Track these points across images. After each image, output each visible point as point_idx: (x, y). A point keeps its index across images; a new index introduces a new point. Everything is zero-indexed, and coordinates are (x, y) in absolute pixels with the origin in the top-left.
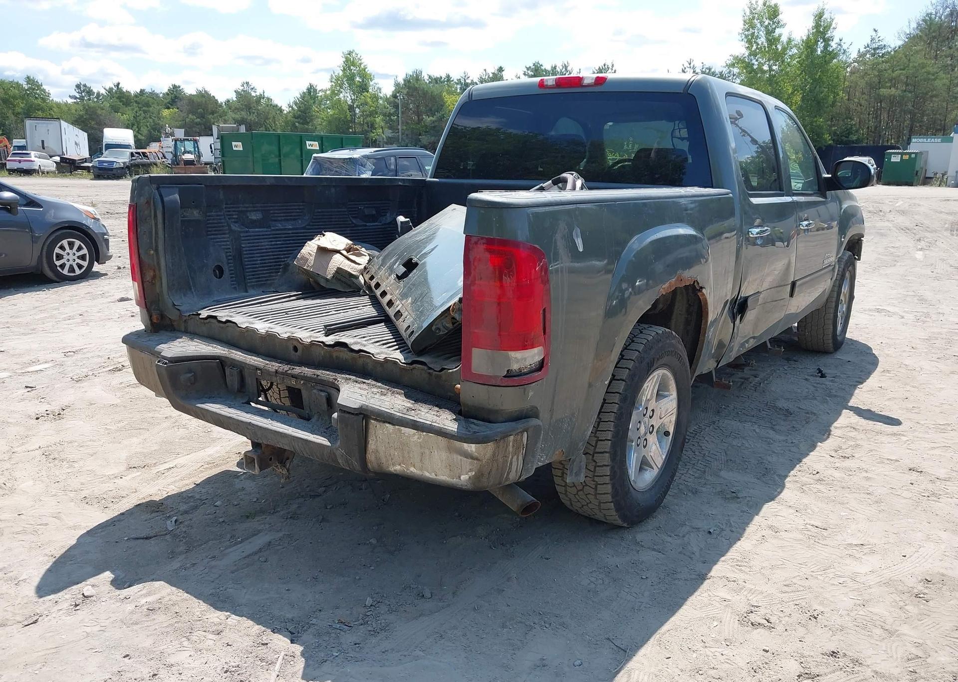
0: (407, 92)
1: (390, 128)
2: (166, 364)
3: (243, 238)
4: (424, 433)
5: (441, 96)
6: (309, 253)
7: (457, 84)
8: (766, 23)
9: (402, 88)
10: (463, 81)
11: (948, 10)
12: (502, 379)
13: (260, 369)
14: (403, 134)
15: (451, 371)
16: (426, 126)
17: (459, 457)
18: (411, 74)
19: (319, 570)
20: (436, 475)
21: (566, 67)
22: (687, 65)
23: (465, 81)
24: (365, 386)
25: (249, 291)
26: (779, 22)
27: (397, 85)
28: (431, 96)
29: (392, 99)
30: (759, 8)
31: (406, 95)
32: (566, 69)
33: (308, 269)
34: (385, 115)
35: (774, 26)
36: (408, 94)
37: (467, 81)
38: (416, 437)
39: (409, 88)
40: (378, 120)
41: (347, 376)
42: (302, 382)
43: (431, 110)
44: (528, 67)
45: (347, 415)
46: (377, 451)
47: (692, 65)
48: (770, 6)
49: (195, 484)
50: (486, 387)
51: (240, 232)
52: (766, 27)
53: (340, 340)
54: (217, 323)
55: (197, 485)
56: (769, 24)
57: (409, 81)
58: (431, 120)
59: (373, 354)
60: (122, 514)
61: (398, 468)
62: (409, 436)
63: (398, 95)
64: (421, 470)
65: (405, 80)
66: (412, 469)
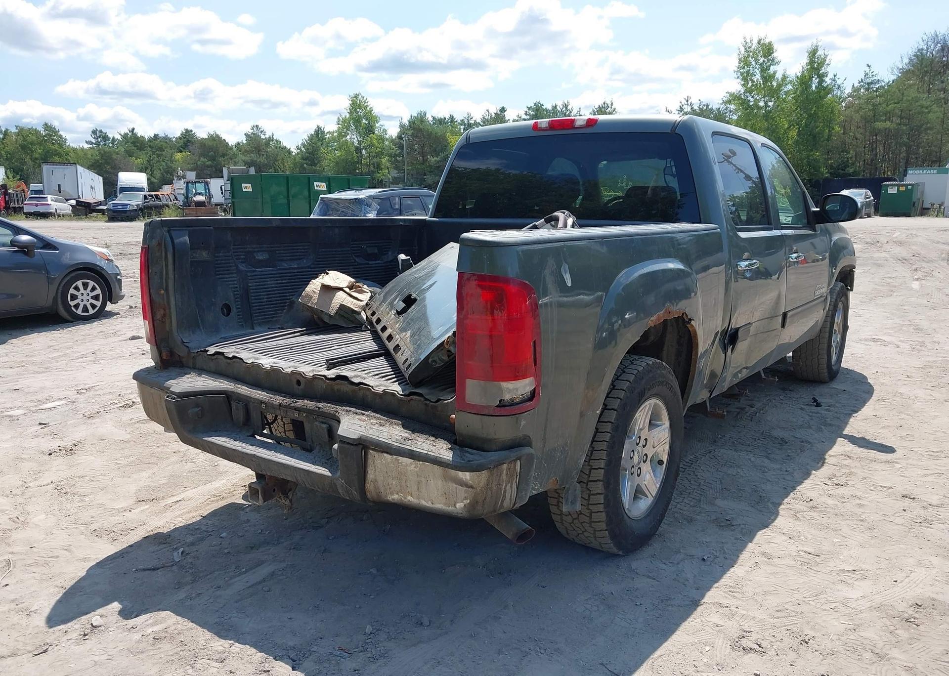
0: (412, 133)
1: (396, 168)
2: (174, 398)
3: (250, 278)
4: (421, 462)
5: (445, 137)
6: (313, 291)
7: (461, 125)
8: (761, 61)
9: (407, 129)
10: (466, 122)
11: (939, 45)
12: (494, 409)
13: (264, 403)
14: (408, 174)
15: (446, 401)
16: (430, 166)
17: (455, 486)
18: (416, 115)
19: (320, 599)
20: (432, 504)
21: (566, 106)
22: (684, 102)
23: (468, 121)
24: (364, 418)
25: (255, 328)
26: (773, 60)
27: (402, 126)
28: (436, 137)
29: (397, 140)
30: (753, 47)
31: (411, 136)
32: (566, 108)
33: (312, 306)
34: (390, 156)
35: (768, 64)
36: (412, 135)
37: (470, 122)
38: (413, 466)
39: (414, 129)
40: (384, 161)
41: (347, 408)
42: (304, 415)
43: (436, 151)
44: (529, 106)
45: (347, 446)
46: (376, 481)
47: (689, 103)
48: (764, 45)
49: (202, 516)
50: (480, 416)
51: (248, 271)
52: (761, 65)
53: (341, 374)
54: (224, 359)
55: (204, 517)
56: (764, 61)
57: (414, 123)
58: (436, 161)
59: (372, 387)
60: (131, 546)
61: (396, 497)
62: (406, 466)
63: (403, 136)
64: (418, 498)
65: (409, 122)
66: (409, 498)
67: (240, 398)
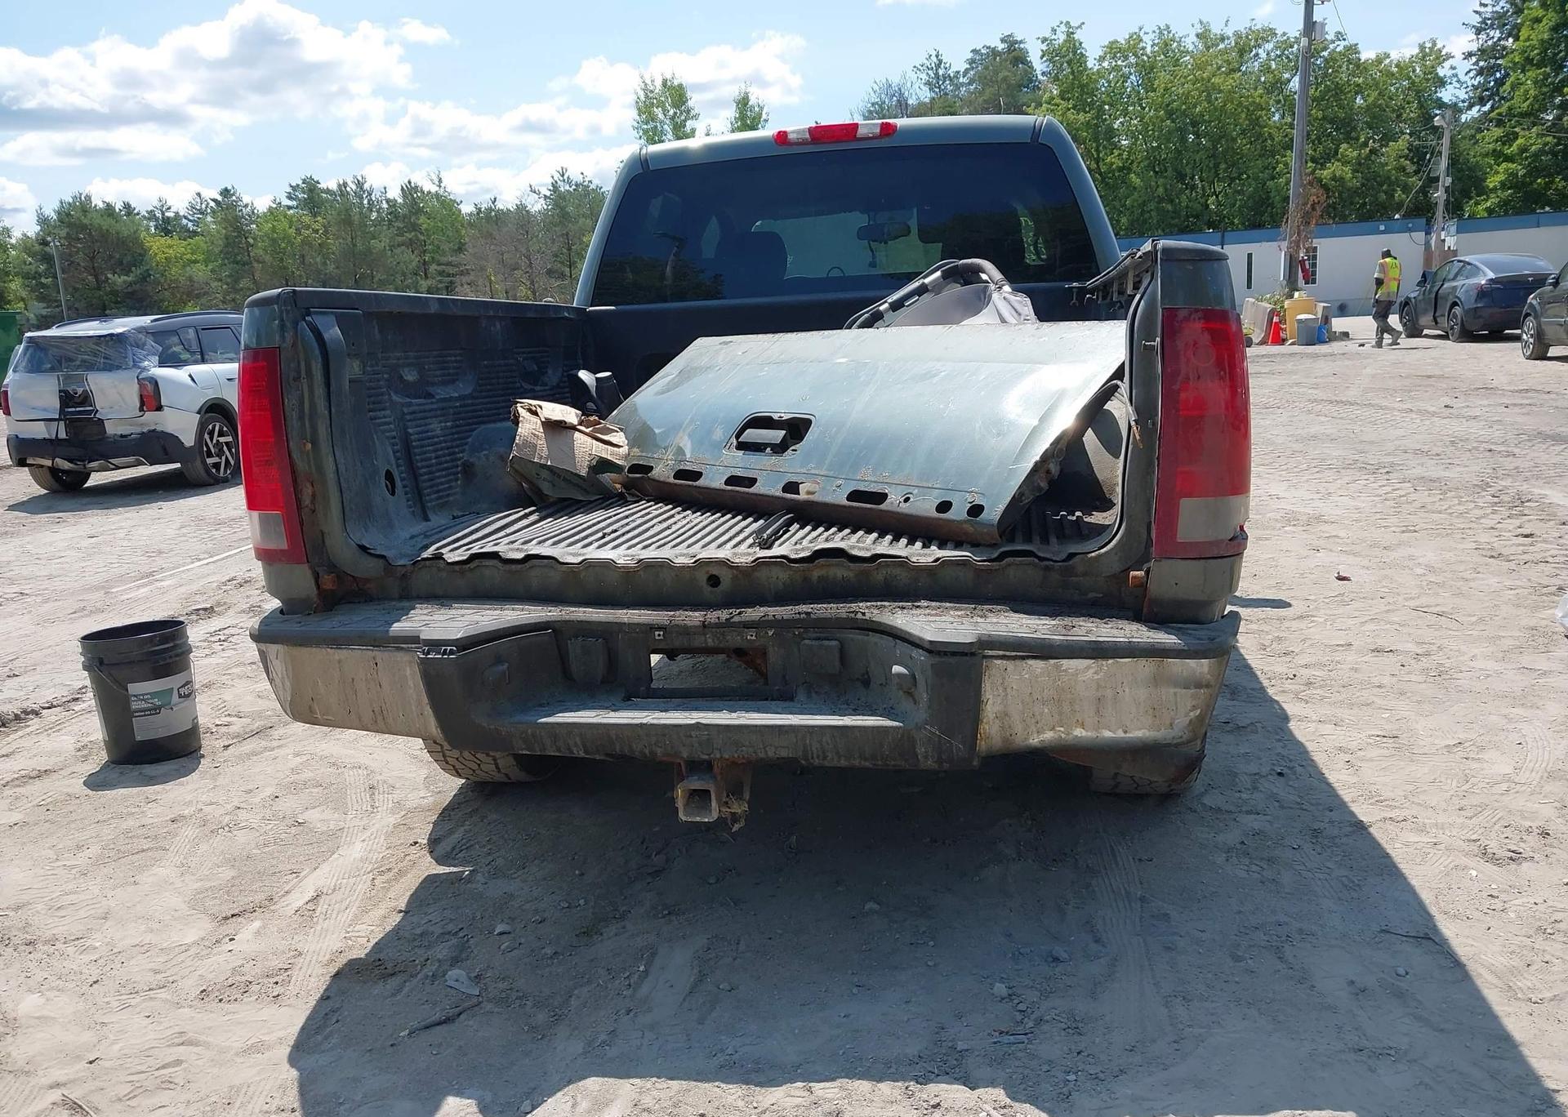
0: (68, 233)
1: (42, 298)
2: (452, 652)
3: (408, 417)
4: (1110, 661)
5: (137, 239)
6: (535, 435)
7: (149, 219)
8: (671, 112)
9: (55, 227)
10: (159, 215)
11: (895, 98)
12: (1227, 544)
13: (660, 628)
14: (69, 309)
15: (1093, 554)
16: (114, 293)
17: (1172, 690)
18: (71, 201)
20: (1125, 732)
21: (360, 185)
22: (557, 176)
23: (163, 214)
25: (431, 515)
26: (688, 112)
27: (43, 221)
28: (118, 239)
29: (37, 247)
30: (657, 91)
31: (65, 238)
32: (361, 188)
33: (542, 462)
34: (26, 276)
35: (683, 118)
36: (68, 237)
37: (167, 214)
38: (1092, 671)
39: (70, 225)
40: (13, 286)
41: (879, 603)
42: (770, 633)
43: (121, 263)
44: (294, 184)
45: (953, 660)
46: (1006, 715)
47: (565, 177)
48: (672, 87)
49: (401, 911)
51: (403, 405)
52: (672, 118)
53: (816, 548)
55: (406, 912)
56: (675, 113)
57: (68, 215)
58: (124, 282)
59: (907, 558)
61: (1048, 736)
62: (1077, 673)
63: (49, 239)
64: (1097, 729)
65: (59, 213)
66: (1079, 732)
67: (584, 629)
